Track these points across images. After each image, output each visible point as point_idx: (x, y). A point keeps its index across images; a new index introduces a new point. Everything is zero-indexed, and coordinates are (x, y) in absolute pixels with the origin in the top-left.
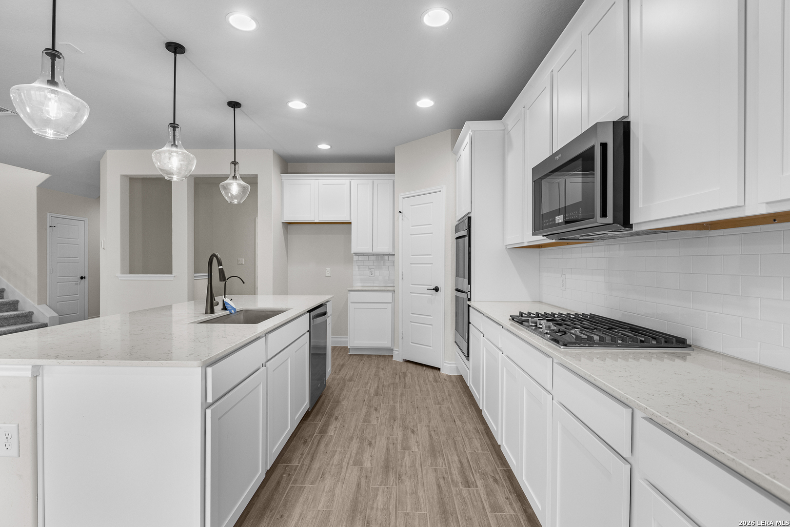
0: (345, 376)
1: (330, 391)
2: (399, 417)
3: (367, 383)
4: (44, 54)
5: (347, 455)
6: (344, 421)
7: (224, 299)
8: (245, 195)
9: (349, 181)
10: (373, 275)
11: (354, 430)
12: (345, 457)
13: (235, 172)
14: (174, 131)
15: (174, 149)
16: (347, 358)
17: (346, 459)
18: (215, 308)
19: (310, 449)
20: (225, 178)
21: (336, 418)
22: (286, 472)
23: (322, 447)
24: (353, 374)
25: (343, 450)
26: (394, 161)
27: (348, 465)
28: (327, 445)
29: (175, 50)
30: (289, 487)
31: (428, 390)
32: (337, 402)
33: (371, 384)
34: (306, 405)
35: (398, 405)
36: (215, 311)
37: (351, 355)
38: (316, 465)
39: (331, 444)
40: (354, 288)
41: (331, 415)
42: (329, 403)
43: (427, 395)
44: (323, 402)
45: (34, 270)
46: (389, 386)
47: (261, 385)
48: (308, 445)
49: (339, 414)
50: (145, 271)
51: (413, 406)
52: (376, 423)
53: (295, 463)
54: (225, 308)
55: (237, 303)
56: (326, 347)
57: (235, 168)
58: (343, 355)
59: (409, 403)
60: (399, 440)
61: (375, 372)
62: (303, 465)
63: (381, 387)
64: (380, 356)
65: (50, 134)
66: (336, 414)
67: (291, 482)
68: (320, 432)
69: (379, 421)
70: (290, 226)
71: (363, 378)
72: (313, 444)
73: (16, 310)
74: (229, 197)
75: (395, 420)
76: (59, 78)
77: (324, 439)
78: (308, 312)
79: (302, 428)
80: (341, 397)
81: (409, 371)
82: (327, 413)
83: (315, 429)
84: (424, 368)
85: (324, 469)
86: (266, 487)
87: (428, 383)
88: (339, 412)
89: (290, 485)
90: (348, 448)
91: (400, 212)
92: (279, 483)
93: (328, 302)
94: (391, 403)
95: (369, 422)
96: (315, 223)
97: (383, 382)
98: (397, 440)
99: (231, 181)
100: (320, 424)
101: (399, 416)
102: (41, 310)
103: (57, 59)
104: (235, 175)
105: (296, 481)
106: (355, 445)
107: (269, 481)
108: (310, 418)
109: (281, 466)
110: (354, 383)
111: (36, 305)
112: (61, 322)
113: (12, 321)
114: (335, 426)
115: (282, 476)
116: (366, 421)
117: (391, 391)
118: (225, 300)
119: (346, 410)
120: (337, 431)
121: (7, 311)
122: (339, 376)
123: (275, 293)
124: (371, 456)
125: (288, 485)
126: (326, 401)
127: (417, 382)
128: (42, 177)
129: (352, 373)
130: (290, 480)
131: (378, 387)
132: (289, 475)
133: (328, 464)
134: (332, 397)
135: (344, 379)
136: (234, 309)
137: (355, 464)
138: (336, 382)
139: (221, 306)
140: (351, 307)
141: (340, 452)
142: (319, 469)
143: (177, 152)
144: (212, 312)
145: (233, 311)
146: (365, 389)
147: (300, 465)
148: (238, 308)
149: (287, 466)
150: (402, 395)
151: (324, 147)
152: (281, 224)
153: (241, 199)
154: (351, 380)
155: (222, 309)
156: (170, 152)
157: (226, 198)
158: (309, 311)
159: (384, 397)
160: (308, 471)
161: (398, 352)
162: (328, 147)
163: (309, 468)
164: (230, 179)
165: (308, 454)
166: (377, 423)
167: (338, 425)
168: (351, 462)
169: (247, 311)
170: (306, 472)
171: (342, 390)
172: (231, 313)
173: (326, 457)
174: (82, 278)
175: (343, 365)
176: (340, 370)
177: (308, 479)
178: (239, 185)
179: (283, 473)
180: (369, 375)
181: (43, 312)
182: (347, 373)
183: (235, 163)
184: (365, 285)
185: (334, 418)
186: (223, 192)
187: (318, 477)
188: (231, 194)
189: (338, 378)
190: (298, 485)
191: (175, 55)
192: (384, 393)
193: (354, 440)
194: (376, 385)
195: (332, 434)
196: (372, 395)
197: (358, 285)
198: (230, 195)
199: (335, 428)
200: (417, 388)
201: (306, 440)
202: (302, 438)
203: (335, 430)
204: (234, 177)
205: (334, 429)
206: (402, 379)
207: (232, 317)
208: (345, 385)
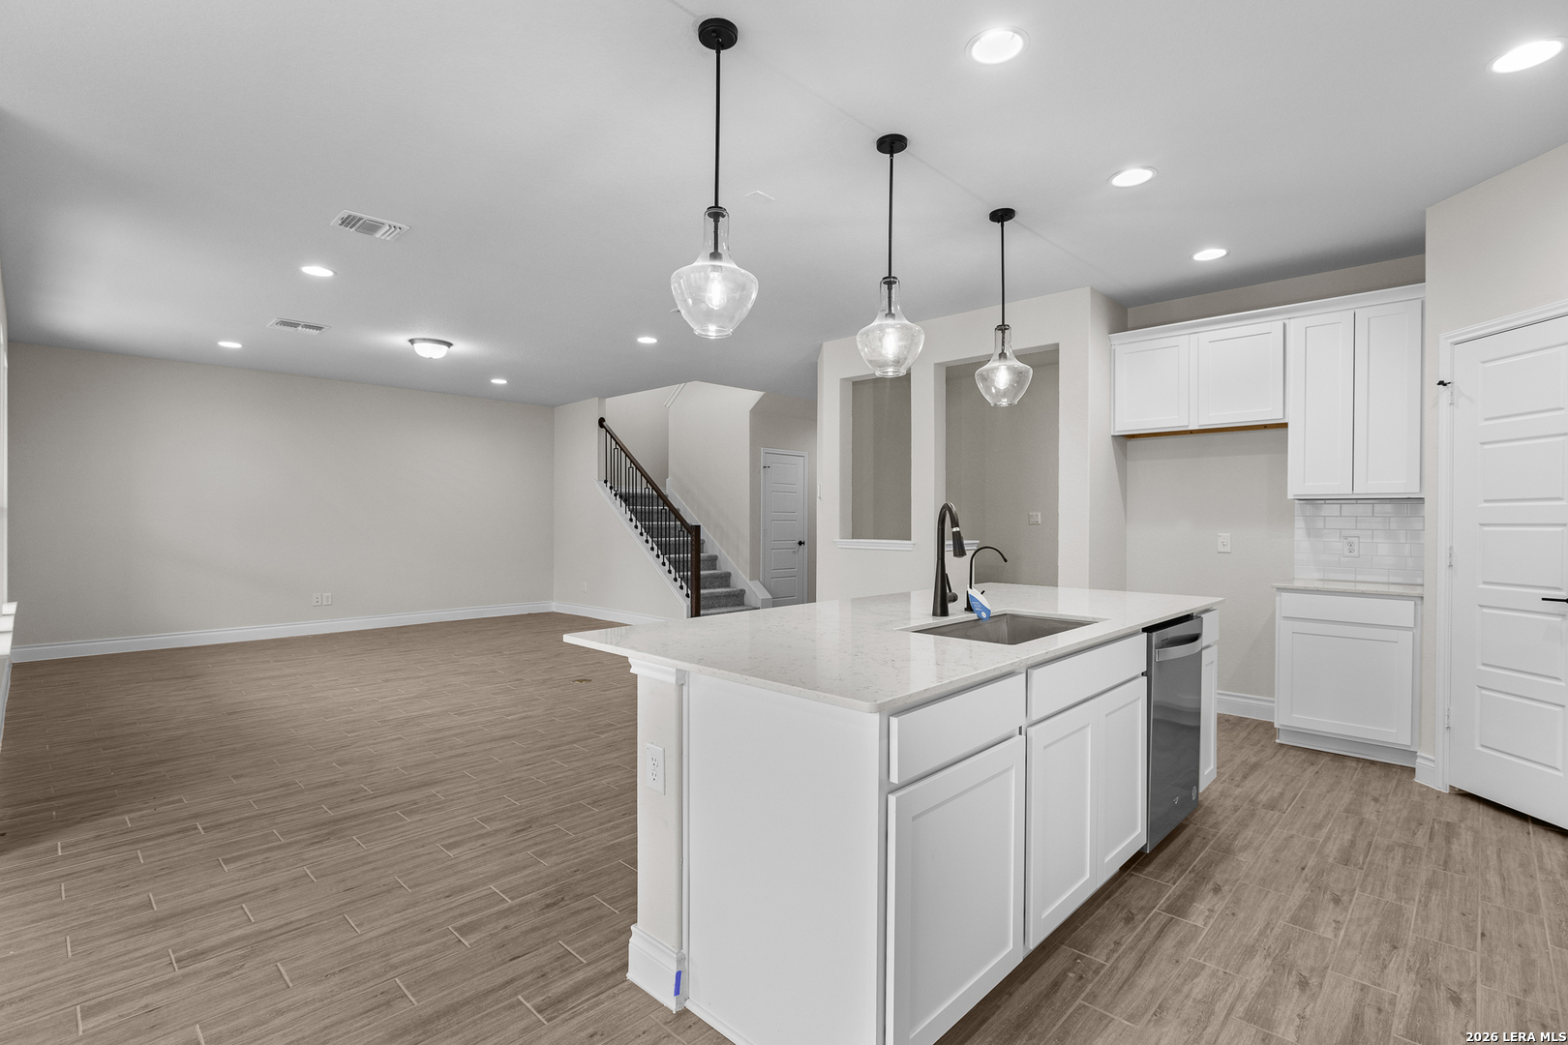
0: (1258, 793)
1: (1211, 820)
2: (1411, 943)
3: (1319, 826)
4: (707, 216)
5: (1230, 989)
6: (1237, 901)
7: (969, 589)
8: (1022, 388)
9: (1281, 324)
10: (1355, 554)
11: (1262, 933)
12: (1225, 990)
13: (1003, 345)
14: (890, 289)
15: (890, 321)
16: (1269, 751)
17: (1227, 998)
18: (951, 606)
19: (1139, 938)
20: (987, 360)
21: (1217, 890)
22: (1075, 969)
23: (1168, 944)
24: (1282, 794)
25: (1222, 970)
26: (1423, 251)
27: (1228, 1014)
28: (1181, 944)
29: (892, 147)
30: (1076, 1004)
31: (1533, 895)
32: (1226, 851)
33: (1331, 832)
34: (1135, 836)
35: (1412, 910)
36: (950, 612)
37: (1282, 745)
38: (1147, 981)
39: (1193, 947)
40: (1298, 584)
41: (1202, 878)
42: (1203, 848)
43: (1530, 911)
44: (1188, 842)
45: (746, 531)
46: (1390, 849)
47: (1013, 771)
48: (1135, 928)
49: (1227, 880)
50: (878, 535)
51: (1469, 929)
52: (1329, 935)
53: (1098, 957)
54: (969, 609)
55: (996, 599)
56: (1199, 714)
57: (1003, 338)
58: (1259, 741)
59: (1455, 913)
60: (1399, 1007)
61: (1350, 804)
62: (1116, 968)
63: (1361, 845)
64: (1373, 762)
65: (712, 331)
66: (1218, 877)
67: (1083, 995)
68: (1169, 909)
69: (1342, 933)
70: (1131, 443)
71: (1309, 808)
72: (1146, 929)
73: (728, 586)
74: (991, 394)
75: (1395, 948)
76: (723, 248)
77: (1178, 929)
78: (1145, 630)
79: (1126, 885)
80: (1238, 843)
81: (1469, 823)
82: (1193, 870)
83: (1158, 898)
84: (1531, 827)
85: (1165, 999)
86: (1028, 982)
87: (1538, 875)
88: (1226, 876)
89: (1079, 1001)
90: (1238, 971)
91: (1441, 383)
92: (1055, 986)
93: (1207, 611)
94: (1390, 896)
95: (1311, 926)
96: (1191, 432)
97: (1373, 835)
98: (1393, 1002)
99: (996, 364)
100: (1173, 890)
101: (1410, 938)
102: (753, 589)
103: (721, 219)
104: (1003, 350)
105: (1093, 997)
106: (1256, 973)
107: (1036, 973)
108: (1150, 869)
109: (1065, 953)
110: (1280, 818)
111: (748, 581)
112: (775, 605)
113: (723, 601)
114: (1209, 906)
115: (1064, 974)
116: (1303, 920)
117: (1394, 865)
118: (970, 592)
119: (1247, 876)
120: (1212, 921)
121: (719, 587)
122: (1240, 790)
123: (1094, 584)
124: (1301, 1017)
125: (1075, 997)
126: (1197, 840)
127: (1493, 862)
128: (754, 396)
129: (1278, 790)
130: (1081, 989)
131: (1353, 843)
132: (1081, 978)
133: (1178, 991)
134: (1214, 835)
135: (1251, 801)
136: (988, 611)
137: (1250, 1016)
138: (1229, 803)
139: (962, 603)
140: (1284, 630)
141: (1214, 974)
142: (1153, 992)
143: (893, 326)
144: (944, 613)
145: (984, 615)
146: (1310, 839)
147: (1108, 965)
148: (995, 610)
149: (1079, 957)
150: (1431, 884)
151: (1210, 255)
152: (1109, 440)
153: (1016, 395)
154: (1272, 806)
155: (966, 609)
156: (881, 328)
157: (988, 398)
158: (1149, 630)
159: (1367, 875)
160: (1126, 987)
161: (1432, 765)
162: (1222, 252)
163: (1128, 982)
164: (994, 361)
165: (1132, 948)
166: (1336, 936)
167: (1220, 907)
168: (1240, 1009)
169: (1014, 617)
170: (1121, 988)
171: (1243, 824)
172: (980, 619)
173: (1175, 972)
174: (800, 543)
175: (1255, 767)
176: (1245, 777)
177: (1123, 1006)
178: (1009, 368)
179: (1069, 969)
180: (1330, 806)
181: (756, 591)
182: (1264, 787)
183: (1003, 328)
184: (1331, 576)
185: (1210, 886)
186: (980, 386)
187: (1146, 1010)
188: (995, 388)
189: (1236, 793)
190: (1098, 1009)
191: (892, 156)
192: (1371, 863)
193: (1257, 959)
194: (1348, 837)
195: (1200, 924)
196: (1331, 860)
197: (1307, 576)
198: (994, 391)
199: (1211, 911)
200: (1493, 878)
201: (1133, 914)
202: (1123, 909)
203: (1208, 917)
204: (1003, 355)
205: (1207, 913)
206: (1439, 840)
207: (982, 628)
208: (1253, 815)
